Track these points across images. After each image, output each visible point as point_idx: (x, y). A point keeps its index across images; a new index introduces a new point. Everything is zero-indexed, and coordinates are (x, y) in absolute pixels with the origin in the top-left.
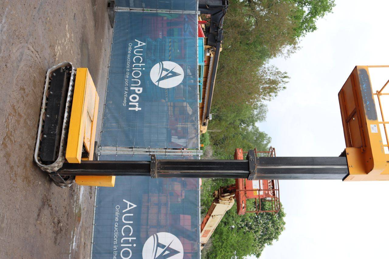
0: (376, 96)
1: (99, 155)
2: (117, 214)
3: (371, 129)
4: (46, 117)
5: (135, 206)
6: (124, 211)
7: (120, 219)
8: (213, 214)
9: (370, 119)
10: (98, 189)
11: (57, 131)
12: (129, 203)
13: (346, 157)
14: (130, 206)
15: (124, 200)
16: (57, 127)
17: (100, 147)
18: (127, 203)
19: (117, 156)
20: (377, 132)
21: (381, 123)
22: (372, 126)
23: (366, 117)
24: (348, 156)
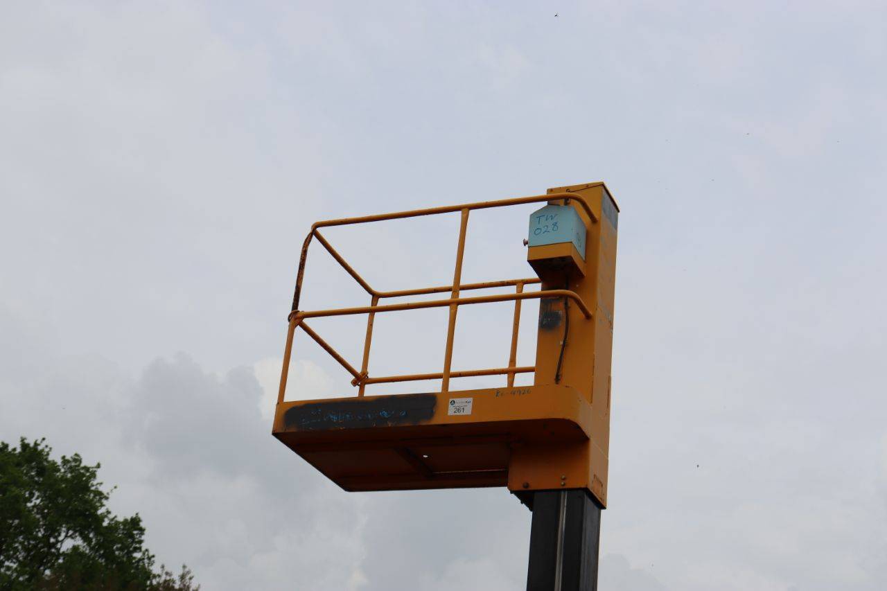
0: (367, 386)
3: (462, 413)
9: (431, 415)
13: (534, 491)
20: (471, 399)
21: (446, 385)
22: (451, 411)
23: (424, 423)
24: (533, 486)
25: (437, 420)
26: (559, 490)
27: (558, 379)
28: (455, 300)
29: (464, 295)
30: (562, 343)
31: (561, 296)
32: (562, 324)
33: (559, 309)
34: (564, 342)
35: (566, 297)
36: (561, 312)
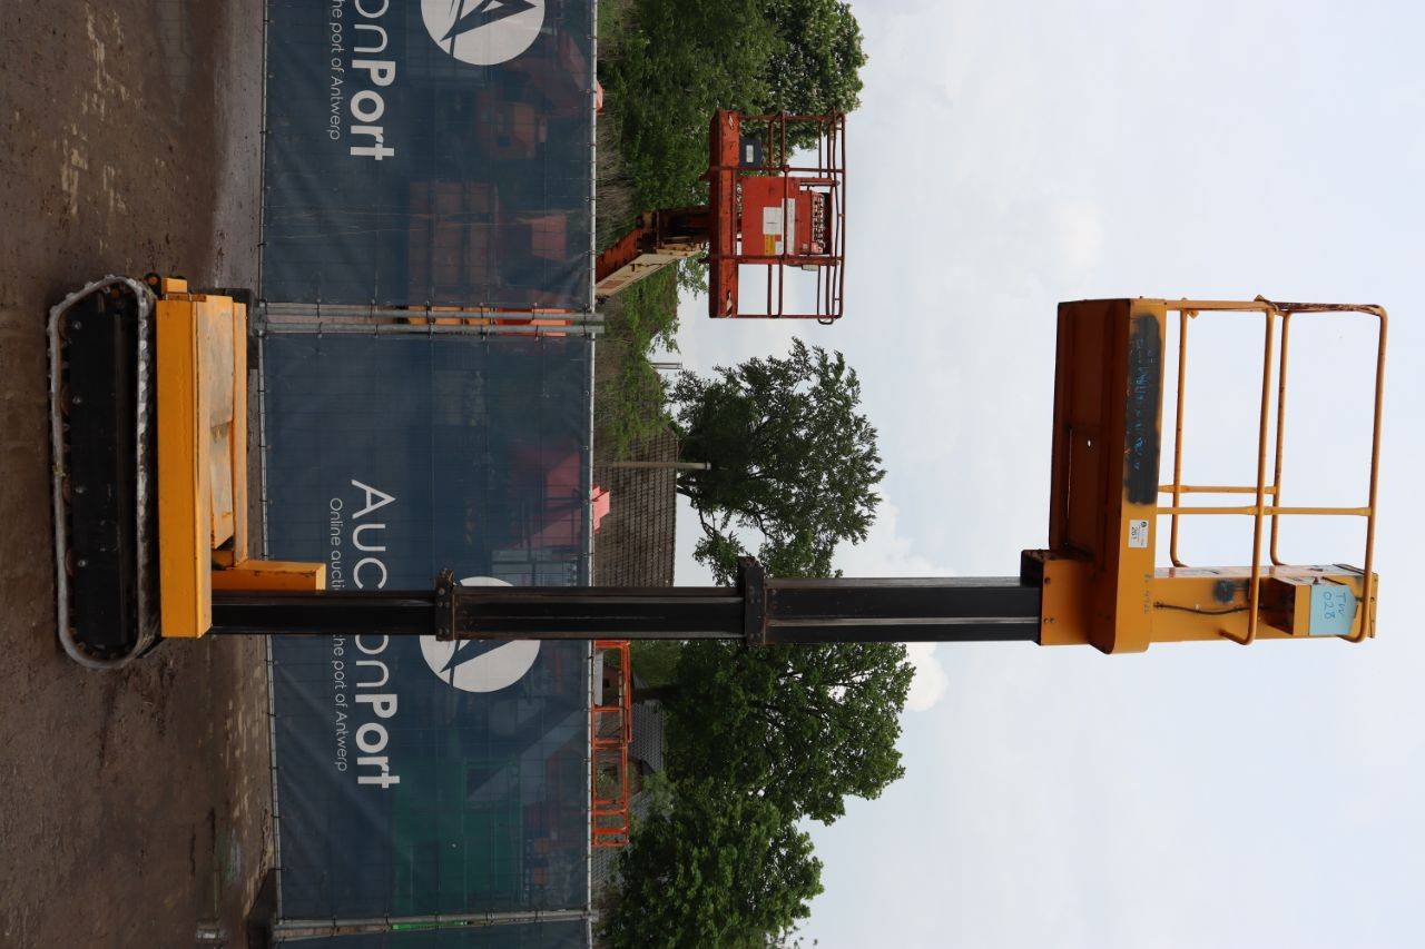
1: (261, 333)
2: (336, 523)
3: (1131, 536)
4: (73, 492)
5: (388, 499)
6: (355, 516)
7: (346, 537)
8: (636, 262)
9: (1132, 500)
10: (269, 447)
11: (119, 546)
12: (369, 491)
14: (375, 499)
15: (355, 483)
16: (118, 528)
17: (262, 305)
18: (364, 492)
19: (320, 336)
20: (1145, 545)
22: (1135, 523)
23: (1124, 493)
24: (1046, 589)
25: (1126, 508)
26: (1039, 614)
27: (1159, 606)
28: (1262, 512)
29: (1266, 521)
30: (1197, 607)
31: (1249, 601)
32: (1218, 605)
33: (1238, 599)
34: (1198, 612)
35: (1249, 608)
36: (1232, 603)
